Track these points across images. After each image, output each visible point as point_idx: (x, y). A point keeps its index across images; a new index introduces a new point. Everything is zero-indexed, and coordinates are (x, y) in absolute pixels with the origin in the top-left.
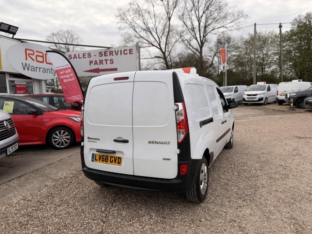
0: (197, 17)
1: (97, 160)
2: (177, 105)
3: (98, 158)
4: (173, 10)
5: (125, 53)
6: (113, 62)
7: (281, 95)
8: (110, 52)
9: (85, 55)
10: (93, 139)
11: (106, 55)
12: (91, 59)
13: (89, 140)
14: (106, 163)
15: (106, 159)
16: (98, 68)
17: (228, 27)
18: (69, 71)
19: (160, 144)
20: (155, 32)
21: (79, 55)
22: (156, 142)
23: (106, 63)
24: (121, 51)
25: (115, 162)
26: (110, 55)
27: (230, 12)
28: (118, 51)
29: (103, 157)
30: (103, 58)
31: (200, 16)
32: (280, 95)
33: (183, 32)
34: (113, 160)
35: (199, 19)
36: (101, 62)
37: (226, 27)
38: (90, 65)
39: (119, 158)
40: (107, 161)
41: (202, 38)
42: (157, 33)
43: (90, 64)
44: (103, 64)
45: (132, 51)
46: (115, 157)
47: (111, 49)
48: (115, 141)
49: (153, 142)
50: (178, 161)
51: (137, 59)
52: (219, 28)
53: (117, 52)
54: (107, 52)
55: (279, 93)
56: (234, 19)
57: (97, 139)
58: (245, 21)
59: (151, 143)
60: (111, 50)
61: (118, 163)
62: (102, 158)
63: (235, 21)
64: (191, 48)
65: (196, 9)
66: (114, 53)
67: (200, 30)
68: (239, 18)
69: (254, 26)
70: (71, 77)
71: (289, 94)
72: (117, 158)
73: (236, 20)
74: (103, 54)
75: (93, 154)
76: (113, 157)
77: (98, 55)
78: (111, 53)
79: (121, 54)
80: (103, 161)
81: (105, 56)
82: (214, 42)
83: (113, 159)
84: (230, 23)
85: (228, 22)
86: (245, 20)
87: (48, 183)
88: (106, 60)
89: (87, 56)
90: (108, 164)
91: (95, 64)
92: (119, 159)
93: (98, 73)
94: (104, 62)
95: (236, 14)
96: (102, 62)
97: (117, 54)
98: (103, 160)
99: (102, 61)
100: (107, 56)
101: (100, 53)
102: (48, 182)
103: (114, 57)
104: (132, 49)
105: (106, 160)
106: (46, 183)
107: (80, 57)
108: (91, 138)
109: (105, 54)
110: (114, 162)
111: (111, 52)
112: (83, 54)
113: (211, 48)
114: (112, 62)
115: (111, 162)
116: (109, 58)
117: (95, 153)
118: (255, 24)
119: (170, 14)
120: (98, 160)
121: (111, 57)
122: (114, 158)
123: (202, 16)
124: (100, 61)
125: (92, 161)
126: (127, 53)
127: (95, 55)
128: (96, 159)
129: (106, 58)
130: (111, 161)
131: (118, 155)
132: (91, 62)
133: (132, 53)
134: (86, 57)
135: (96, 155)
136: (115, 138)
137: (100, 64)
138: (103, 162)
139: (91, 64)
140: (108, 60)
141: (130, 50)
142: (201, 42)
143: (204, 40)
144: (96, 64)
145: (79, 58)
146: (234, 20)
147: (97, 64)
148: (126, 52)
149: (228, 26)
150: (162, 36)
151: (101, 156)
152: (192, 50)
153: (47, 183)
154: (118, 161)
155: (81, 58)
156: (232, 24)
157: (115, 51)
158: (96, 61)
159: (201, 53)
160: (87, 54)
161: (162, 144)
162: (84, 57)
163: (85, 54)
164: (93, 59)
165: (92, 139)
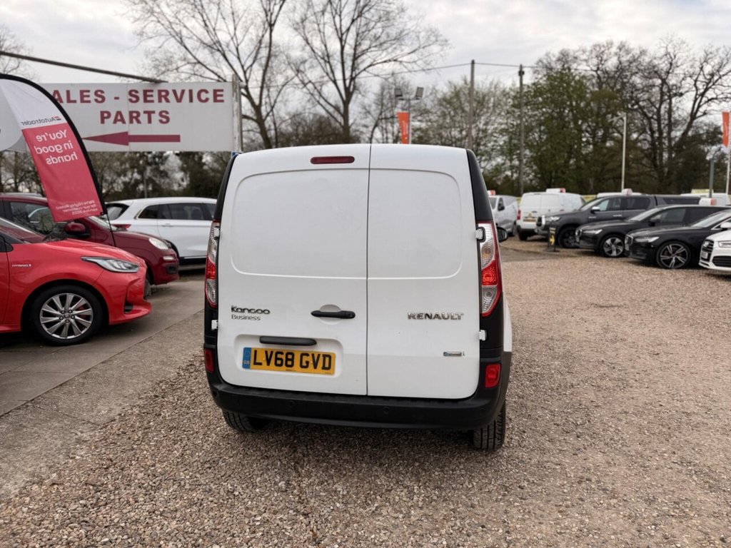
0: (336, 29)
1: (260, 364)
2: (483, 229)
3: (261, 358)
4: (281, 7)
6: (168, 120)
7: (526, 220)
8: (160, 92)
9: (88, 96)
10: (249, 311)
11: (149, 99)
12: (104, 107)
13: (234, 313)
14: (287, 370)
15: (287, 359)
16: (126, 133)
17: (407, 62)
19: (437, 320)
20: (234, 54)
21: (68, 92)
22: (427, 315)
23: (150, 121)
24: (191, 92)
25: (315, 367)
26: (160, 101)
27: (409, 29)
28: (183, 92)
29: (279, 356)
30: (141, 106)
31: (344, 29)
32: (524, 221)
33: (304, 62)
34: (307, 362)
35: (342, 34)
36: (134, 117)
37: (401, 62)
38: (103, 122)
39: (328, 357)
40: (292, 366)
41: (348, 82)
42: (239, 58)
44: (139, 122)
45: (222, 96)
46: (313, 355)
47: (162, 84)
48: (317, 314)
49: (419, 316)
50: (481, 357)
51: (233, 115)
52: (385, 62)
53: (179, 94)
54: (152, 91)
55: (522, 215)
56: (418, 45)
57: (263, 312)
58: (442, 53)
59: (414, 318)
60: (162, 86)
61: (324, 368)
62: (277, 359)
63: (421, 50)
64: (322, 101)
65: (336, 10)
66: (171, 97)
67: (343, 63)
68: (429, 45)
69: (470, 66)
71: (546, 217)
72: (319, 355)
73: (424, 47)
74: (141, 95)
75: (247, 351)
76: (307, 355)
77: (125, 97)
78: (163, 96)
79: (191, 100)
80: (281, 365)
81: (146, 101)
82: (375, 94)
83: (310, 359)
84: (409, 53)
85: (407, 50)
86: (442, 50)
87: (85, 435)
88: (149, 113)
89: (92, 97)
90: (294, 371)
91: (115, 121)
92: (327, 359)
93: (127, 144)
94: (143, 118)
95: (423, 34)
96: (137, 118)
97: (179, 100)
98: (279, 362)
99: (138, 113)
100: (152, 101)
101: (133, 95)
102: (82, 432)
103: (172, 107)
104: (222, 91)
105: (290, 363)
106: (76, 434)
107: (72, 98)
108: (243, 308)
109: (145, 96)
110: (311, 366)
111: (163, 94)
112: (82, 92)
113: (367, 108)
114: (165, 118)
115: (302, 366)
116: (157, 107)
117: (256, 345)
118: (473, 63)
119: (271, 14)
120: (265, 363)
121: (163, 106)
122: (311, 356)
123: (348, 30)
124: (131, 113)
125: (246, 366)
126: (207, 100)
127: (117, 98)
128: (257, 361)
129: (149, 107)
130: (304, 364)
131: (321, 349)
132: (106, 115)
133: (222, 101)
134: (89, 102)
135: (256, 352)
136: (317, 308)
137: (131, 122)
138: (278, 368)
139: (106, 120)
140: (154, 112)
141: (215, 91)
142: (347, 89)
143: (352, 87)
144: (119, 120)
146: (419, 47)
147: (124, 122)
148: (204, 96)
149: (405, 59)
150: (251, 66)
151: (272, 352)
152: (324, 108)
153: (79, 434)
154: (326, 363)
155: (75, 102)
156: (414, 56)
157: (175, 92)
158: (119, 113)
159: (345, 115)
160: (92, 94)
161: (443, 320)
162: (82, 101)
163: (88, 91)
164: (111, 106)
165: (246, 311)
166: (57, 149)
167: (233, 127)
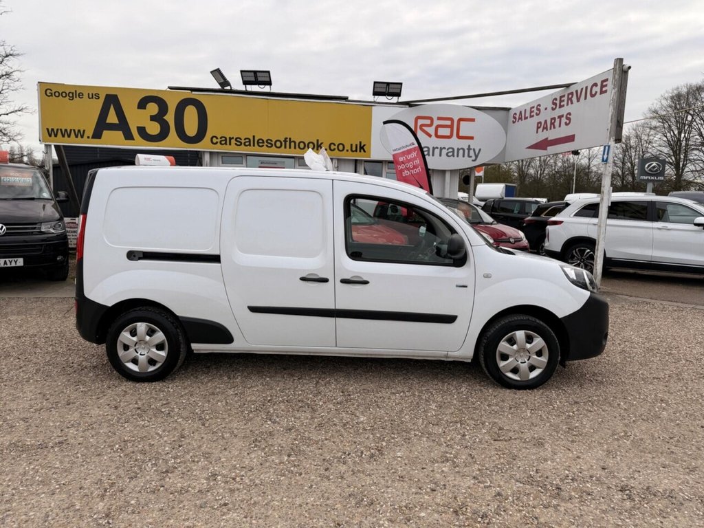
5: (593, 93)
6: (570, 121)
9: (533, 111)
11: (562, 104)
12: (539, 119)
16: (547, 139)
18: (414, 154)
23: (560, 126)
24: (587, 88)
26: (568, 104)
28: (582, 89)
30: (559, 112)
36: (553, 123)
38: (537, 132)
43: (538, 128)
44: (554, 127)
45: (606, 86)
47: (572, 86)
53: (579, 93)
54: (564, 96)
60: (572, 89)
66: (574, 99)
70: (415, 167)
74: (558, 102)
77: (550, 106)
78: (570, 98)
79: (586, 98)
81: (561, 106)
88: (560, 117)
89: (535, 112)
91: (543, 130)
93: (546, 149)
94: (557, 123)
97: (578, 100)
99: (555, 119)
100: (563, 106)
101: (554, 103)
103: (573, 108)
104: (606, 80)
109: (561, 101)
111: (570, 96)
112: (531, 109)
114: (568, 119)
116: (564, 111)
121: (569, 108)
124: (552, 119)
126: (596, 92)
127: (546, 109)
132: (539, 125)
133: (606, 91)
134: (533, 116)
137: (551, 128)
139: (539, 130)
140: (563, 116)
141: (603, 82)
144: (545, 128)
145: (526, 118)
147: (547, 130)
148: (595, 89)
157: (577, 91)
158: (546, 121)
160: (535, 109)
162: (530, 116)
163: (533, 107)
164: (541, 118)
166: (410, 165)
167: (608, 118)
